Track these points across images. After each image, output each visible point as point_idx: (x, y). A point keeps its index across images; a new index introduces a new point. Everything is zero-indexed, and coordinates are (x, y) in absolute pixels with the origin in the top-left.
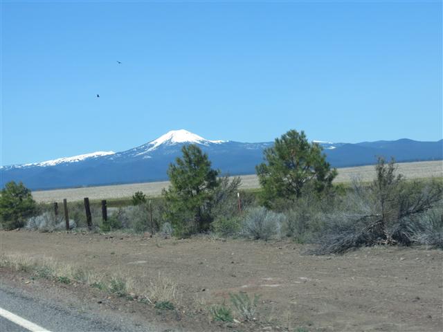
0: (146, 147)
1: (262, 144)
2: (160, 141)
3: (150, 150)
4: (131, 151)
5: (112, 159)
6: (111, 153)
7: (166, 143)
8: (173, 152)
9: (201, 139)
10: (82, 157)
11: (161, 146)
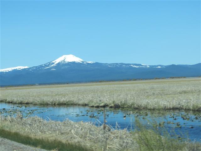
0: (50, 64)
1: (117, 64)
2: (58, 61)
3: (53, 65)
4: (41, 66)
5: (31, 70)
6: (26, 67)
7: (62, 62)
8: (67, 67)
9: (82, 60)
10: (10, 69)
11: (59, 63)
